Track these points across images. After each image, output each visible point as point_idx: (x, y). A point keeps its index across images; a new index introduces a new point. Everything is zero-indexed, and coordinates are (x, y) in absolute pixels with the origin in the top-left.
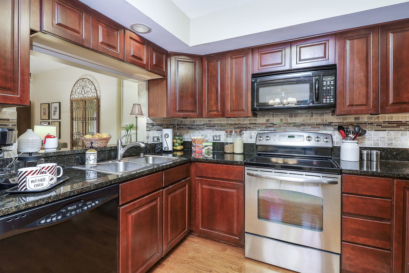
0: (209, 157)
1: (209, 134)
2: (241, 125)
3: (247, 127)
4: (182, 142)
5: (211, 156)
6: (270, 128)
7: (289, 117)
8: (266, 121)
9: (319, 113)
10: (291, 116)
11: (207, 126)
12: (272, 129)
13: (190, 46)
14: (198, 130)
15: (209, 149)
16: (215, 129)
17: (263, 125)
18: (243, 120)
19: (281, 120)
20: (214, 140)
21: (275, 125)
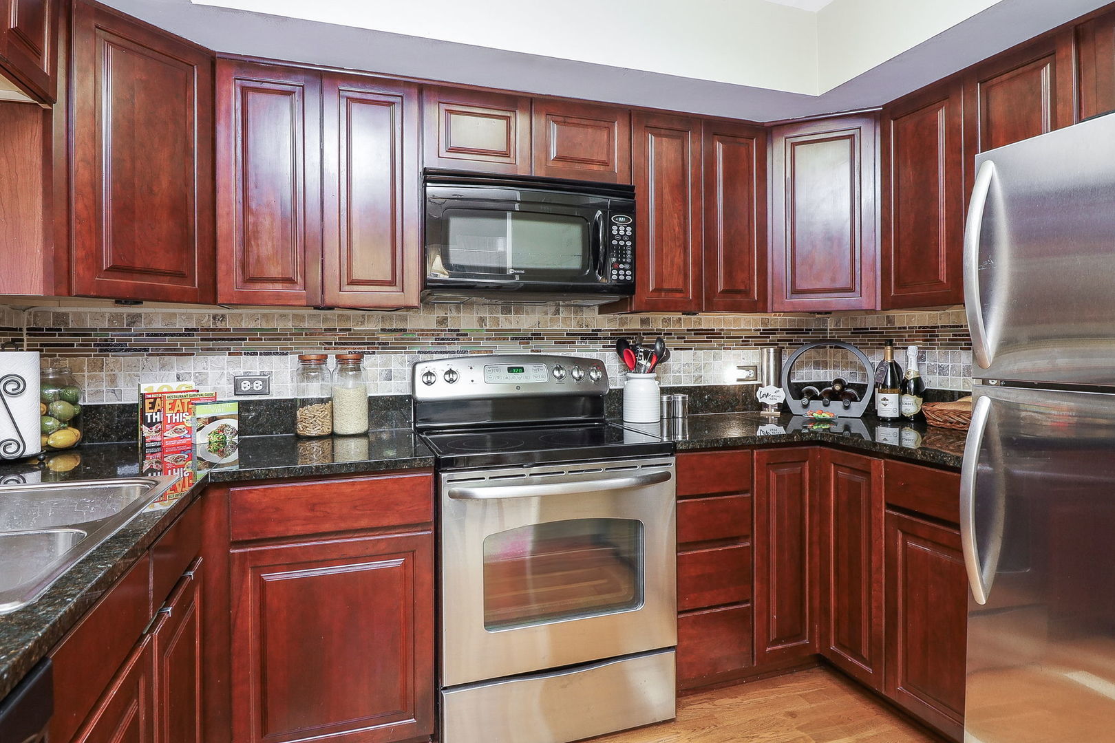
0: (225, 461)
1: (213, 368)
2: (352, 334)
3: (374, 344)
4: (77, 410)
5: (235, 456)
6: (448, 344)
7: (502, 314)
8: (438, 322)
9: (574, 305)
10: (506, 311)
11: (202, 339)
12: (456, 347)
13: (193, 3)
14: (158, 355)
15: (222, 429)
16: (243, 349)
17: (427, 335)
18: (361, 319)
19: (482, 320)
20: (237, 391)
21: (462, 335)
